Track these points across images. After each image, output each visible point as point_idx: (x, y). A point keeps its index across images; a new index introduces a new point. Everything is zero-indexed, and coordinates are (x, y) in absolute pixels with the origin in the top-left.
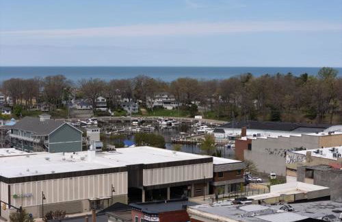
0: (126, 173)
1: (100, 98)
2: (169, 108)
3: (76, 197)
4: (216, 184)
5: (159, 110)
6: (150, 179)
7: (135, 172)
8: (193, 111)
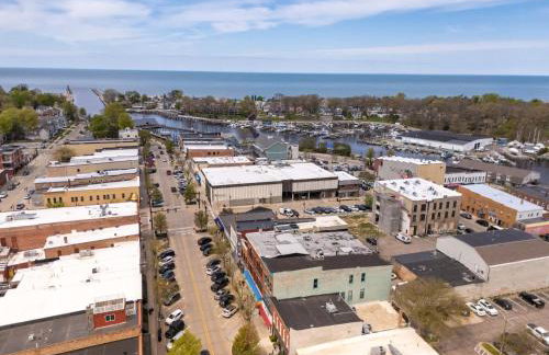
0: (282, 184)
2: (381, 116)
3: (251, 196)
4: (340, 192)
5: (374, 118)
6: (297, 188)
8: (395, 120)
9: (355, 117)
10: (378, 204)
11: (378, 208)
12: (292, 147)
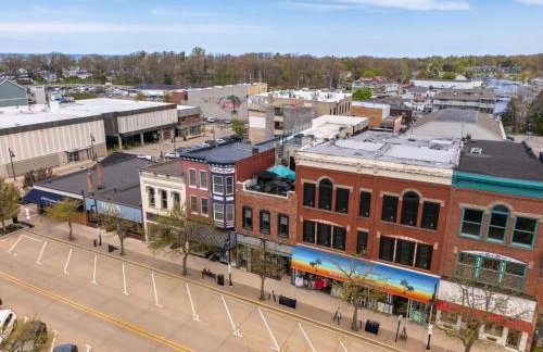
0: (102, 122)
1: (21, 70)
2: (83, 77)
3: (51, 149)
4: (181, 128)
5: (75, 79)
6: (126, 126)
7: (110, 120)
8: (104, 80)
10: (279, 119)
11: (277, 125)
12: (33, 89)
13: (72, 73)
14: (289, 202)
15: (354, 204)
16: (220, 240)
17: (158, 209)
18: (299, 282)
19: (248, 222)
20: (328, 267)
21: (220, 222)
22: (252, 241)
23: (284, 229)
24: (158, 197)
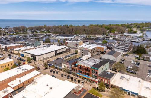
0: (55, 52)
1: (33, 30)
2: (45, 31)
4: (67, 51)
5: (43, 32)
6: (58, 52)
8: (50, 32)
9: (38, 32)
10: (82, 51)
11: (82, 52)
12: (41, 42)
13: (43, 30)
14: (77, 68)
15: (83, 69)
16: (70, 72)
17: (63, 68)
18: (78, 77)
19: (73, 70)
20: (80, 75)
21: (70, 70)
22: (73, 72)
23: (77, 71)
24: (64, 66)
